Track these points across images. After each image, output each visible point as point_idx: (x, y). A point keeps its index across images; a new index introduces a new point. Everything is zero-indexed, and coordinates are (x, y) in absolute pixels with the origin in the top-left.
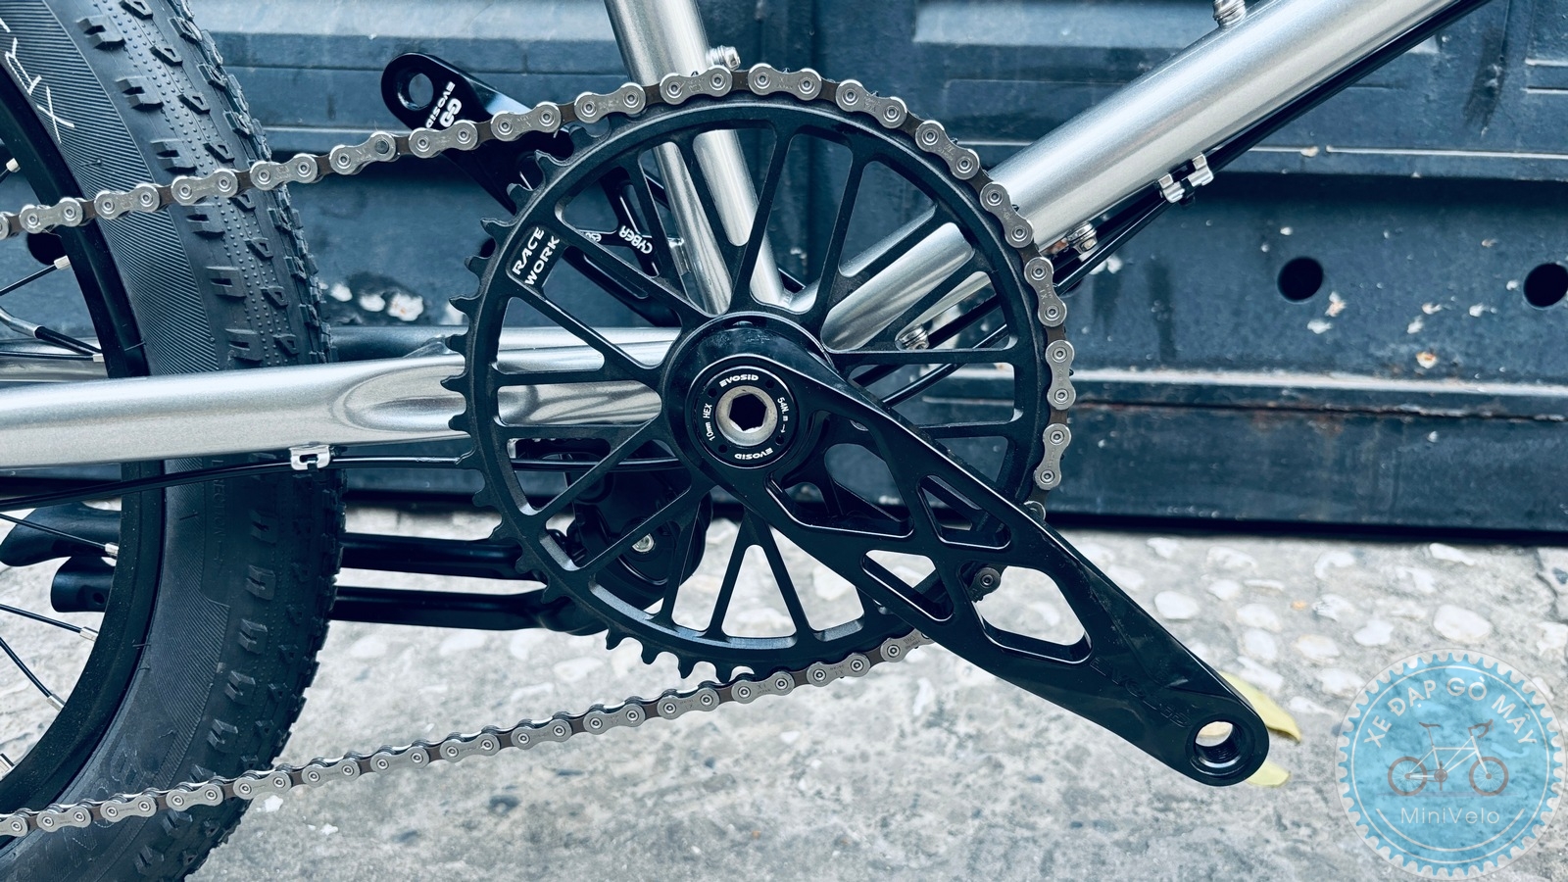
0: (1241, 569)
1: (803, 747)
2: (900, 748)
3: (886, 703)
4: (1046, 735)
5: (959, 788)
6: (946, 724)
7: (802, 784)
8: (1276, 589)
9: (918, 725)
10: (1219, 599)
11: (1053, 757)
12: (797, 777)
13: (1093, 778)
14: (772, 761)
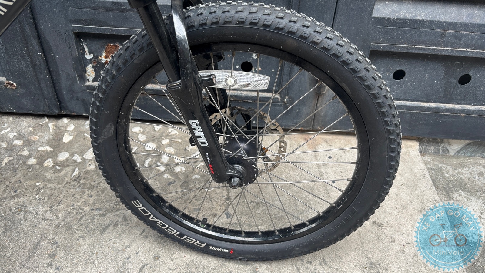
0: (174, 135)
1: (41, 187)
2: (65, 187)
3: (66, 174)
4: (100, 184)
5: (73, 197)
6: (78, 180)
7: (37, 197)
8: (179, 142)
9: (72, 180)
10: (163, 145)
11: (99, 190)
12: (36, 195)
13: (104, 197)
14: (31, 190)
